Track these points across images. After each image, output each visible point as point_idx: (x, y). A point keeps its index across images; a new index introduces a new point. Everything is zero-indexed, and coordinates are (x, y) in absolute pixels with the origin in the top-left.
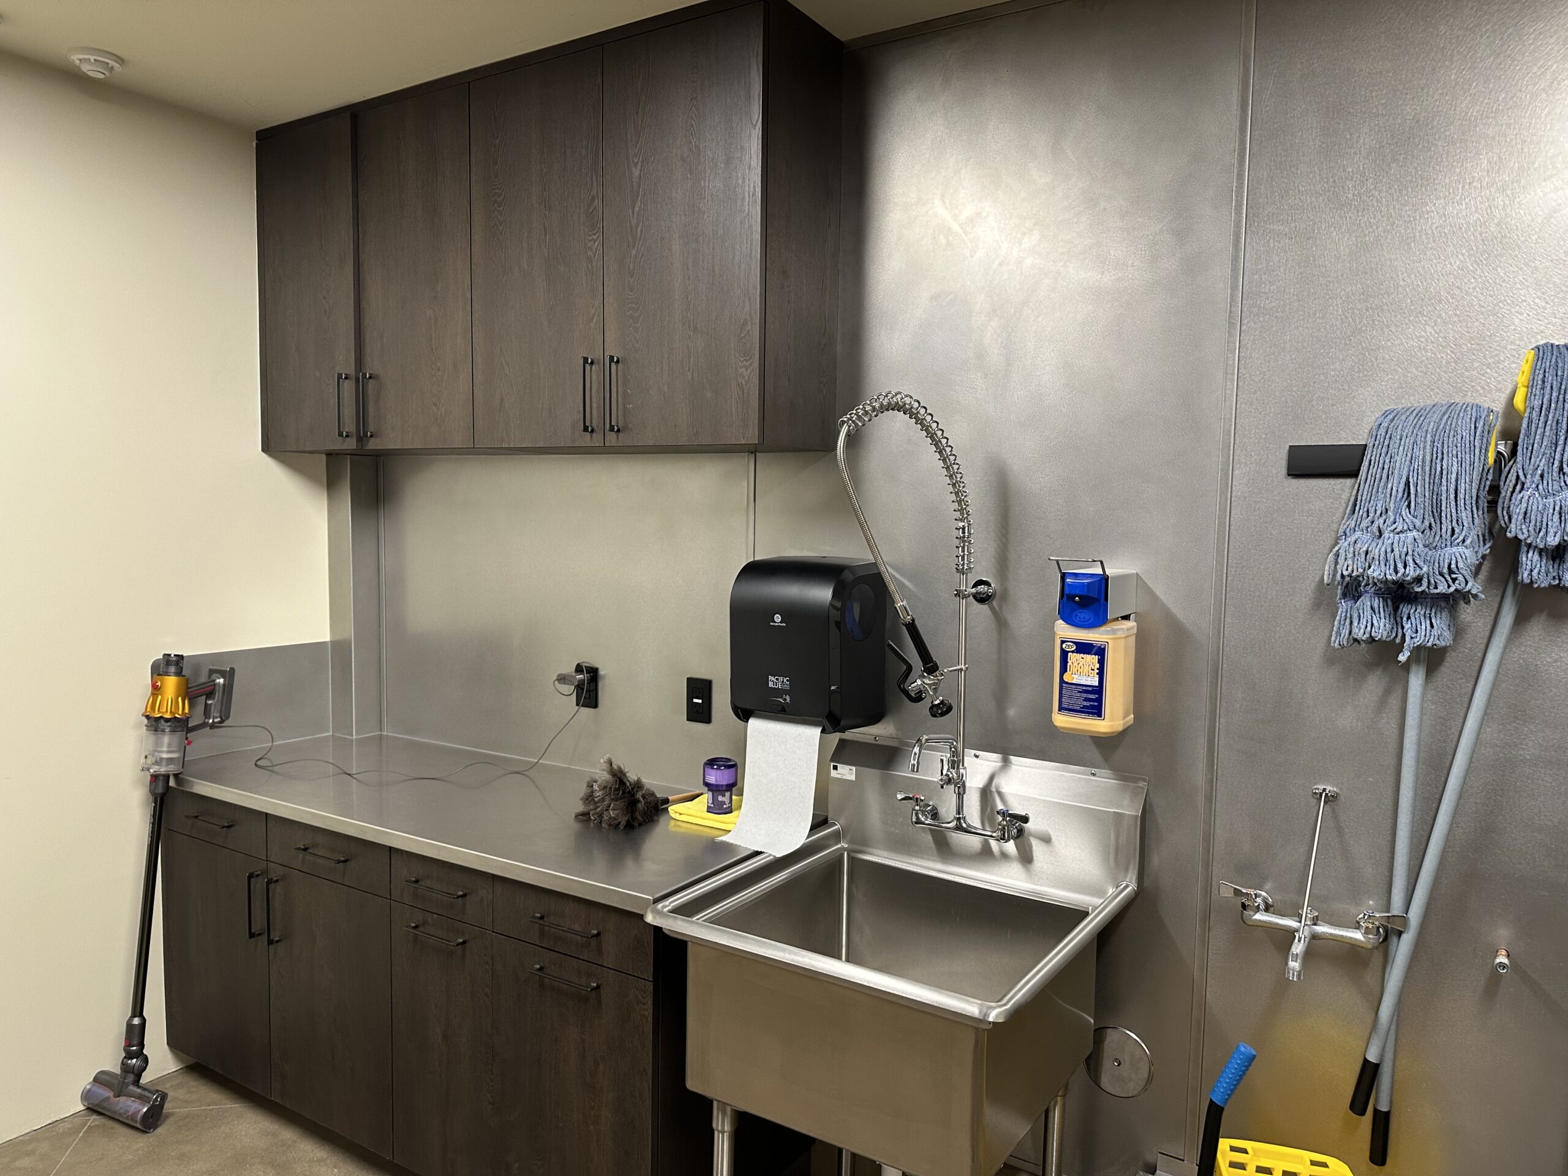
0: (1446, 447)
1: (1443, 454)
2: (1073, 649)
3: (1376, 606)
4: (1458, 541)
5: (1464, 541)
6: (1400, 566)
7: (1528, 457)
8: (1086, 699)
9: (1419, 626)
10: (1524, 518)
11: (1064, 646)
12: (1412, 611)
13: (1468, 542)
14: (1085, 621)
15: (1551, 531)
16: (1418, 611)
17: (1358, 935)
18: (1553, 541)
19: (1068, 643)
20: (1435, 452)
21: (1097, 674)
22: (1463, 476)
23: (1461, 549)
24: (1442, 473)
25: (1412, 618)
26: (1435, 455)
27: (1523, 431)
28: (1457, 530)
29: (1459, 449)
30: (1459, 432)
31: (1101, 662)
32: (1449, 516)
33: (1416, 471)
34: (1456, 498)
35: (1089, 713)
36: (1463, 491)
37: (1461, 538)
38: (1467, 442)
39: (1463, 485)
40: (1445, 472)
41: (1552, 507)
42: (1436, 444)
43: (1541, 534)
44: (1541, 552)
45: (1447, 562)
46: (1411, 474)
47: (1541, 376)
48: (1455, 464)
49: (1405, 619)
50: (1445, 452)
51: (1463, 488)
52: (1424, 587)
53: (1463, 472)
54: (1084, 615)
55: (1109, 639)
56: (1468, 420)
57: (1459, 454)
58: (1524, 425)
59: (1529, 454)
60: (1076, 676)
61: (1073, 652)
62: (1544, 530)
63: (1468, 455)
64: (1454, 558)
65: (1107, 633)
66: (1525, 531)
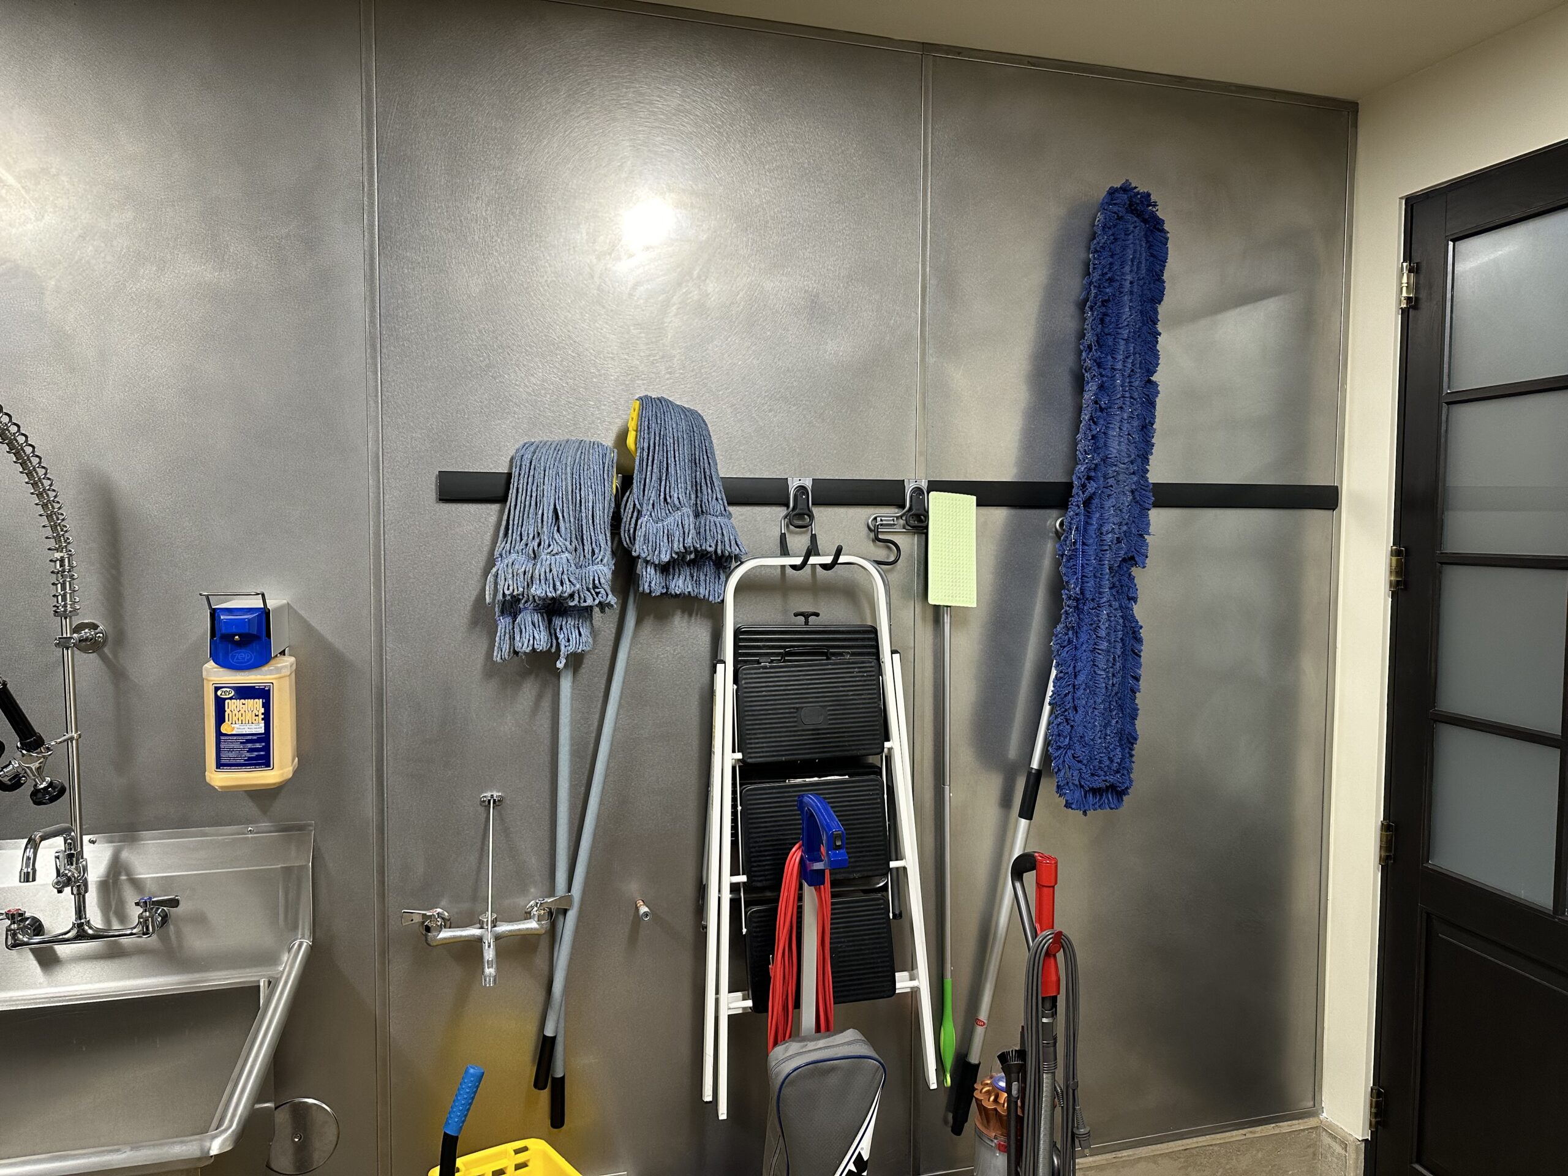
0: (582, 479)
1: (580, 485)
2: (230, 695)
3: (536, 621)
4: (598, 560)
5: (602, 560)
6: (558, 584)
7: (642, 490)
8: (251, 750)
9: (570, 635)
10: (644, 540)
11: (219, 693)
12: (564, 623)
13: (605, 561)
14: (246, 662)
15: (663, 550)
16: (569, 622)
17: (532, 925)
18: (665, 558)
19: (224, 690)
20: (574, 484)
21: (263, 719)
22: (597, 505)
23: (601, 567)
24: (581, 501)
25: (564, 629)
26: (574, 486)
27: (636, 468)
28: (597, 551)
29: (593, 481)
30: (591, 466)
31: (267, 706)
32: (589, 539)
33: (561, 499)
34: (593, 522)
35: (255, 765)
36: (598, 517)
37: (600, 557)
38: (598, 475)
39: (598, 512)
40: (583, 501)
41: (662, 530)
42: (574, 476)
43: (656, 552)
44: (656, 566)
45: (591, 578)
46: (557, 502)
47: (646, 423)
48: (590, 493)
49: (558, 630)
50: (582, 483)
51: (598, 514)
52: (576, 602)
53: (597, 502)
54: (243, 655)
55: (273, 679)
56: (597, 456)
57: (593, 485)
58: (637, 463)
59: (642, 487)
60: (237, 726)
61: (231, 698)
62: (658, 549)
63: (599, 487)
64: (596, 575)
65: (271, 672)
66: (646, 550)
